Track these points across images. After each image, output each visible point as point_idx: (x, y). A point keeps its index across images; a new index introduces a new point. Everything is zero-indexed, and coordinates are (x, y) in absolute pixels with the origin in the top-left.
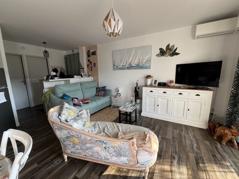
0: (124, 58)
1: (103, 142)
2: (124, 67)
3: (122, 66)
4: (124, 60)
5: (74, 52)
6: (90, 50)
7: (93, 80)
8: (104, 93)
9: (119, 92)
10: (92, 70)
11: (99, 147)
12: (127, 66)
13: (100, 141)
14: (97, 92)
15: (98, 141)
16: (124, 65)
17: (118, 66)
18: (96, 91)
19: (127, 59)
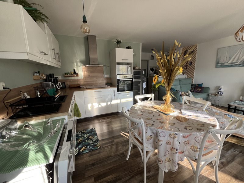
0: (236, 55)
1: (232, 116)
2: (232, 64)
3: (229, 63)
4: (234, 57)
5: (169, 53)
6: (187, 51)
7: (186, 78)
8: (200, 89)
9: (221, 91)
10: (186, 68)
11: (226, 119)
12: (238, 63)
13: (229, 115)
14: (192, 89)
15: (227, 114)
16: (234, 62)
17: (223, 64)
18: (191, 87)
19: (240, 55)
